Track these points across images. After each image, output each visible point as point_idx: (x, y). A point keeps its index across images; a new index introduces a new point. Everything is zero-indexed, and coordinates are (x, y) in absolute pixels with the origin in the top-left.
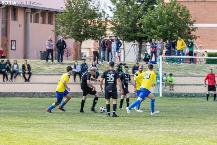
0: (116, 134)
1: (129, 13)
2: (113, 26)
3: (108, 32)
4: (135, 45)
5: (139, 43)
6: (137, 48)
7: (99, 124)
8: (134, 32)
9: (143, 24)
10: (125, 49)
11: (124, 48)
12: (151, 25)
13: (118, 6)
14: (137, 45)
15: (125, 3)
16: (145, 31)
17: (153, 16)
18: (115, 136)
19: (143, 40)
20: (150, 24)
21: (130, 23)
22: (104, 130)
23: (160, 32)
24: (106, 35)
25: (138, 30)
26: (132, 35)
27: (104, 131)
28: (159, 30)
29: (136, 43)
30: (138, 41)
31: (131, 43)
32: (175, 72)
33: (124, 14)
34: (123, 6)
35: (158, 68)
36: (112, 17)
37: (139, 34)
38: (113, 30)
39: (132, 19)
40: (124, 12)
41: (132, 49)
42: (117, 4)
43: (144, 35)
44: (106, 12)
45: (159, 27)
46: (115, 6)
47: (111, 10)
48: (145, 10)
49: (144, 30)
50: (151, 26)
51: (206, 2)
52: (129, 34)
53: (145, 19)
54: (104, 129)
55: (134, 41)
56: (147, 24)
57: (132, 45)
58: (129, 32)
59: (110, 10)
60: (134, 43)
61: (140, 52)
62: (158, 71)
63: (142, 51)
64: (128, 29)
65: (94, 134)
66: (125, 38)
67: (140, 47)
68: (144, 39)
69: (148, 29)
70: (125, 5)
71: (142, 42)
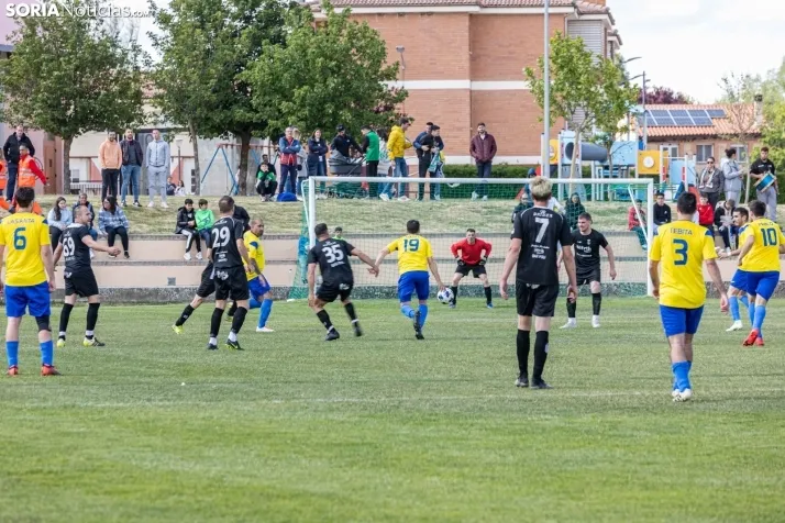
0: (207, 414)
1: (208, 52)
2: (161, 91)
3: (147, 109)
4: (227, 145)
5: (240, 140)
6: (233, 156)
7: (148, 383)
8: (225, 107)
9: (251, 84)
10: (200, 157)
11: (197, 155)
12: (275, 88)
13: (176, 34)
14: (232, 146)
15: (198, 24)
16: (259, 104)
17: (282, 61)
18: (204, 419)
19: (253, 132)
20: (273, 84)
21: (213, 82)
22: (167, 403)
23: (303, 106)
24: (141, 117)
25: (236, 102)
26: (217, 117)
27: (168, 407)
28: (298, 101)
29: (232, 140)
30: (236, 134)
31: (218, 140)
32: (350, 224)
33: (196, 56)
34: (190, 30)
35: (303, 215)
36: (158, 65)
37: (239, 113)
38: (161, 104)
39: (218, 71)
40: (195, 49)
41: (220, 156)
42: (174, 26)
43: (255, 117)
44: (144, 48)
45: (298, 92)
46: (167, 32)
47: (157, 44)
48: (256, 41)
49: (254, 102)
50: (276, 91)
51: (433, 17)
52: (210, 114)
53: (257, 72)
54: (169, 400)
55: (226, 134)
56: (263, 85)
57: (220, 146)
58: (211, 107)
59: (152, 42)
60: (226, 142)
61: (243, 167)
62: (303, 220)
63: (249, 165)
64: (206, 99)
65: (143, 417)
66: (199, 126)
67: (245, 150)
68: (255, 129)
69: (267, 98)
70: (196, 27)
71: (251, 135)
